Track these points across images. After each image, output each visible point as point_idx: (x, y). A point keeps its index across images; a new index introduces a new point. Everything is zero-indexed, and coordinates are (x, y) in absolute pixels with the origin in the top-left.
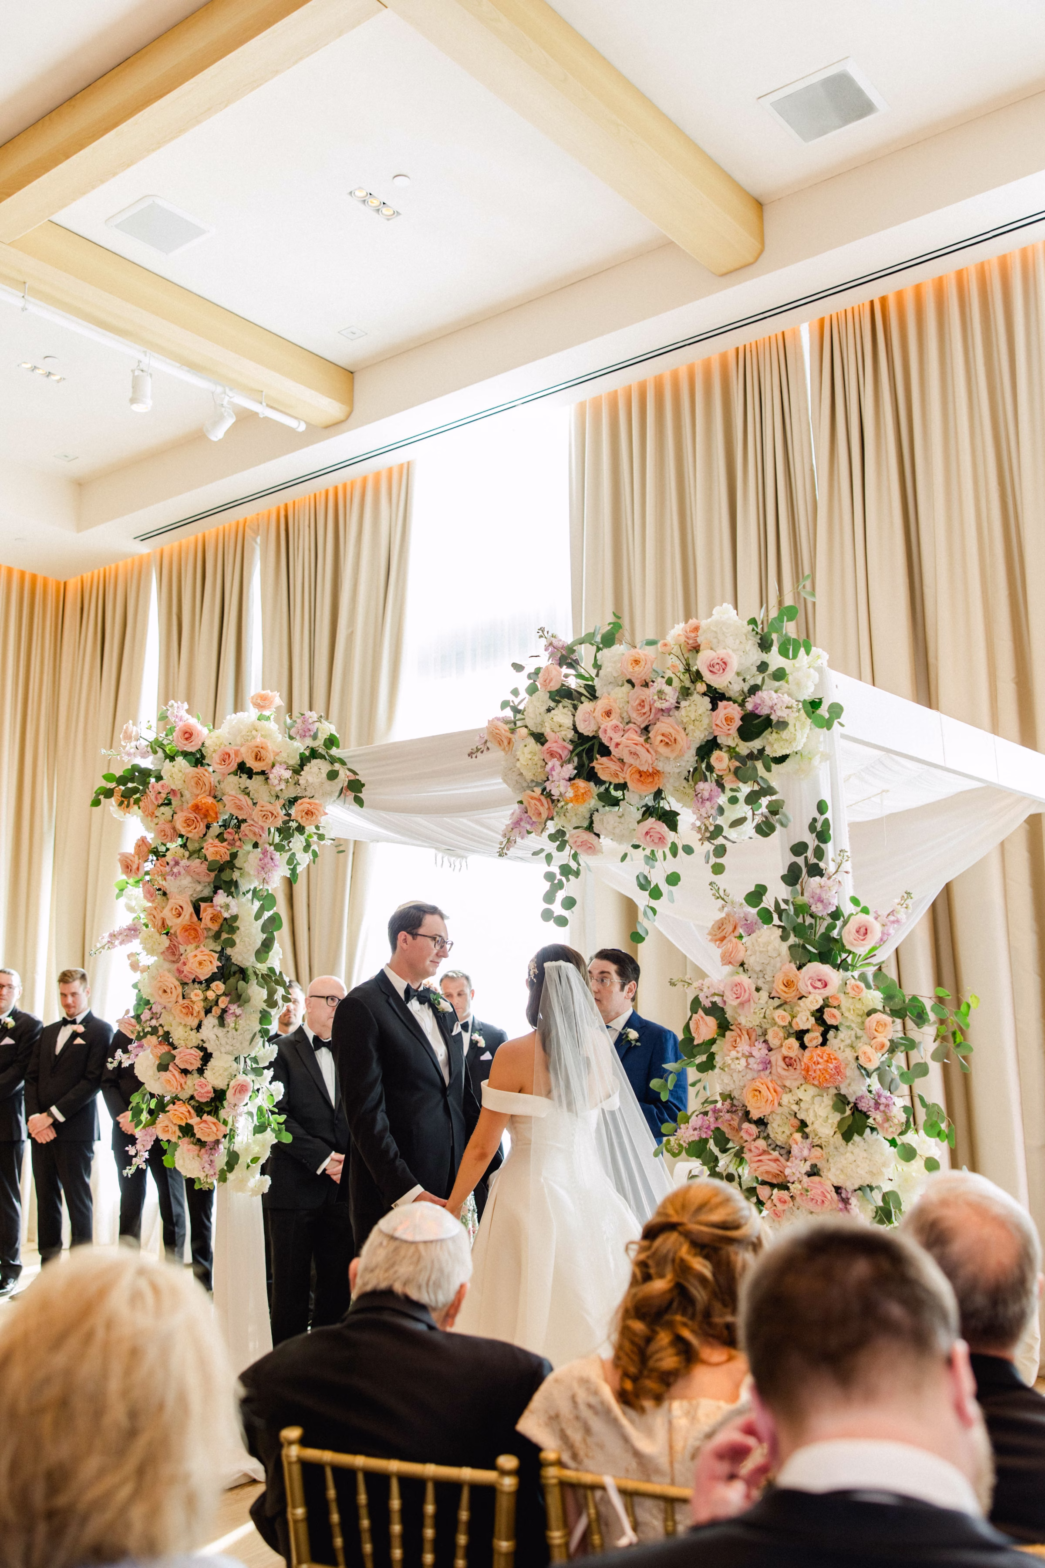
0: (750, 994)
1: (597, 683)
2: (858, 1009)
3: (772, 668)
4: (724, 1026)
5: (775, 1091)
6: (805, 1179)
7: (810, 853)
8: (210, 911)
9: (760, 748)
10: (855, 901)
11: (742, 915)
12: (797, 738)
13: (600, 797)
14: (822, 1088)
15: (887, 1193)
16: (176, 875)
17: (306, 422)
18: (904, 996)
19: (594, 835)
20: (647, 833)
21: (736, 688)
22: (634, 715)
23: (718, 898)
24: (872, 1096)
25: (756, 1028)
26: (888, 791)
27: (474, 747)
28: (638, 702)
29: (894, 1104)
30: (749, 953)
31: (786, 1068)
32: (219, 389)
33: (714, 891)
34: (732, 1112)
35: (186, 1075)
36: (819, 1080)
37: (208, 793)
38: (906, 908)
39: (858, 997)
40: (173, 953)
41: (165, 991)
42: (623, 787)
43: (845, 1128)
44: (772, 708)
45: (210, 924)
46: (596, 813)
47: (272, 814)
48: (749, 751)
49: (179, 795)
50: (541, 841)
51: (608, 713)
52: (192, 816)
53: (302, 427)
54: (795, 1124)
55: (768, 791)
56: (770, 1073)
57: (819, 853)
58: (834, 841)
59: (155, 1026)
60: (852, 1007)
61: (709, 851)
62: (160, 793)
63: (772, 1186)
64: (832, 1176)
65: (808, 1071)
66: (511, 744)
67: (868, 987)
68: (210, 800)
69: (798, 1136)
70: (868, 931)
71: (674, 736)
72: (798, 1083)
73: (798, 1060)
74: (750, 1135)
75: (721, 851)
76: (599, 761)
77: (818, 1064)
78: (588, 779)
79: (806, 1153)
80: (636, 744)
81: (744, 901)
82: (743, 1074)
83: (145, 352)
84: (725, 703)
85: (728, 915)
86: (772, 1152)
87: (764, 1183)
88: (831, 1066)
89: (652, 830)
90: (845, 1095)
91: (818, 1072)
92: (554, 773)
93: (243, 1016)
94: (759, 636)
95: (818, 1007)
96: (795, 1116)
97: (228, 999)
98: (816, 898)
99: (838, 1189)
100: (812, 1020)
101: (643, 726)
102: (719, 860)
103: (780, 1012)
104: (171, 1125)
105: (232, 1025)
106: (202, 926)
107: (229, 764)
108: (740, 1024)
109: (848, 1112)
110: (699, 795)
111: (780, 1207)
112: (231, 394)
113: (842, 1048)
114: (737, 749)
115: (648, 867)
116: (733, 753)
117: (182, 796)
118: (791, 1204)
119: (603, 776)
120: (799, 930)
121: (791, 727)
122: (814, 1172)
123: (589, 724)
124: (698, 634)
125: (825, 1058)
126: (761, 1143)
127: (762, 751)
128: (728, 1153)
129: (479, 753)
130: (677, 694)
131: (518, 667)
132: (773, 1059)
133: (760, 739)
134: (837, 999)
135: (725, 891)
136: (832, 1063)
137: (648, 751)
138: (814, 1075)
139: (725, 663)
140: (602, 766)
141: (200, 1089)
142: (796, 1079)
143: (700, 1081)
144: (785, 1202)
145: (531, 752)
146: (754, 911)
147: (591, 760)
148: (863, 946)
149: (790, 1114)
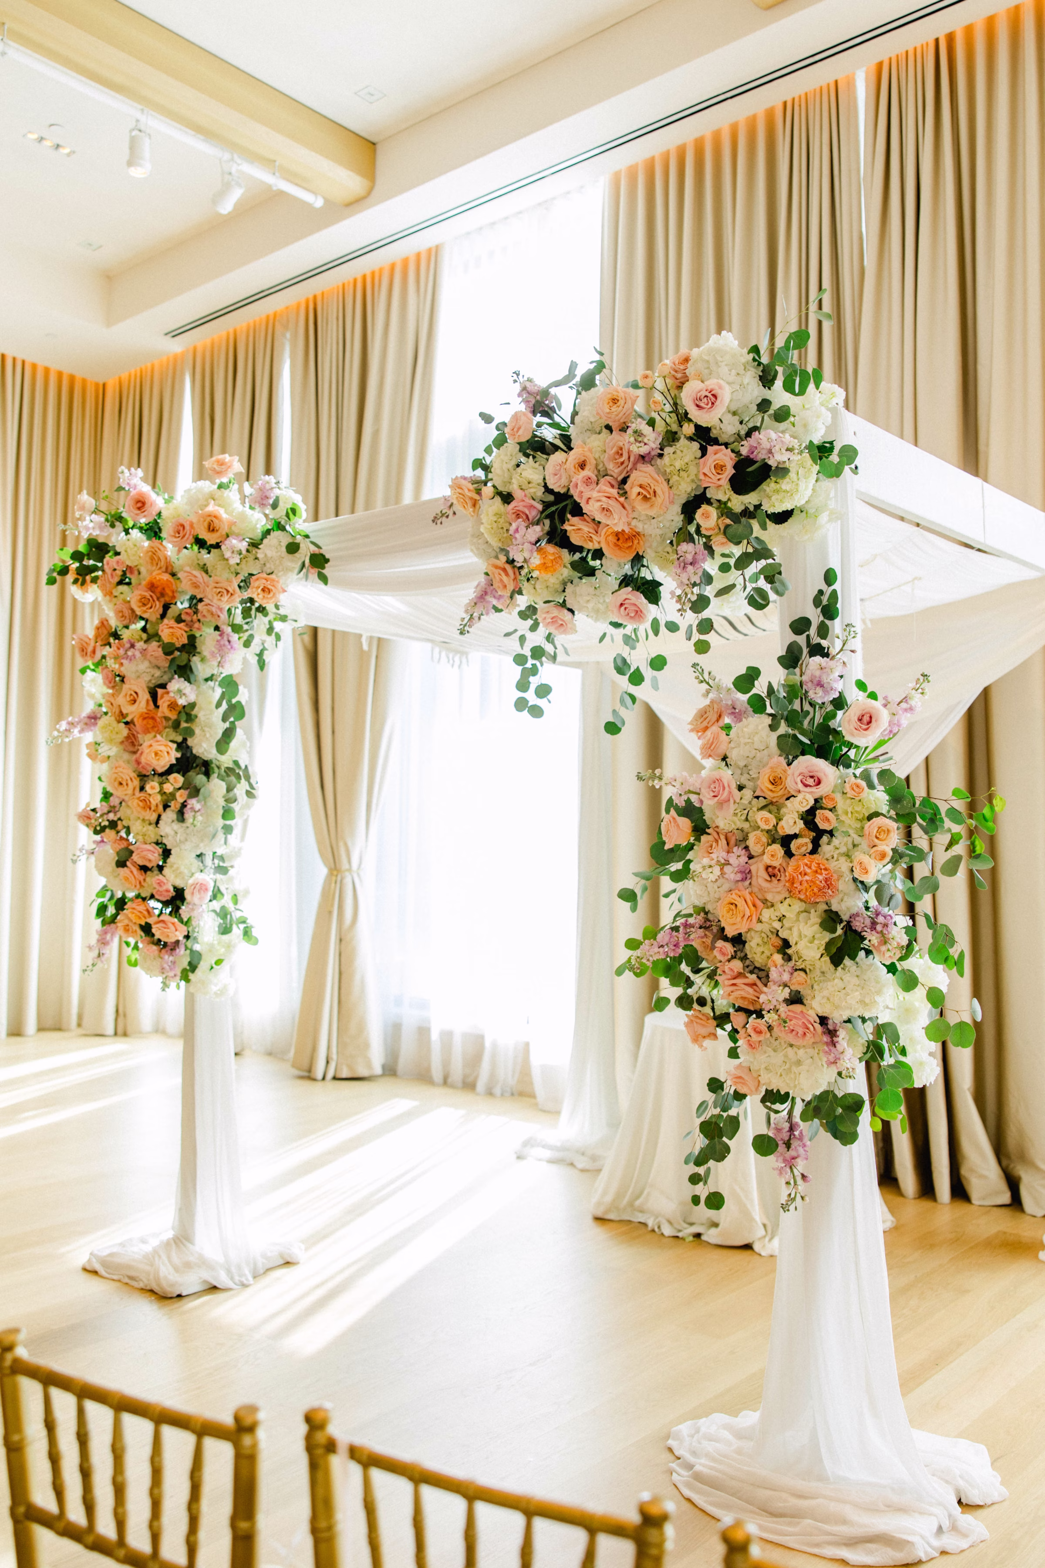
0: (730, 793)
1: (572, 432)
2: (857, 812)
3: (775, 406)
4: (700, 829)
5: (754, 906)
6: (783, 1008)
7: (813, 631)
8: (166, 698)
9: (758, 503)
10: (861, 685)
11: (730, 703)
12: (800, 489)
13: (574, 566)
14: (810, 903)
15: (883, 1025)
16: (131, 659)
17: (324, 198)
18: (913, 797)
19: (566, 611)
20: (622, 605)
21: (728, 428)
22: (610, 466)
23: (702, 682)
24: (869, 913)
25: (735, 831)
26: (920, 579)
27: (439, 512)
28: (615, 450)
29: (895, 924)
30: (732, 745)
31: (769, 879)
32: (227, 156)
33: (697, 674)
34: (706, 928)
35: (145, 872)
36: (805, 894)
37: (164, 569)
38: (922, 693)
39: (858, 799)
40: (131, 743)
41: (121, 784)
42: (598, 554)
43: (834, 950)
44: (770, 451)
45: (168, 713)
46: (569, 584)
47: (228, 591)
48: (743, 508)
49: (136, 572)
50: (510, 619)
51: (582, 466)
52: (147, 594)
53: (319, 203)
54: (776, 944)
55: (762, 552)
56: (750, 884)
57: (823, 631)
58: (842, 617)
59: (113, 821)
60: (850, 810)
61: (691, 626)
62: (115, 570)
63: (749, 1013)
64: (817, 1005)
65: (793, 883)
66: (477, 506)
67: (871, 786)
68: (166, 577)
69: (778, 958)
70: (873, 720)
71: (653, 487)
72: (781, 897)
73: (782, 870)
74: (724, 954)
75: (706, 626)
76: (571, 522)
77: (805, 874)
78: (562, 546)
79: (786, 977)
80: (609, 498)
81: (732, 686)
82: (719, 883)
83: (142, 110)
84: (716, 447)
85: (712, 702)
86: (748, 975)
87: (739, 1009)
88: (821, 877)
89: (627, 601)
90: (836, 913)
91: (805, 884)
92: (517, 535)
93: (203, 811)
94: (761, 368)
95: (808, 807)
96: (777, 935)
97: (187, 792)
98: (815, 682)
99: (823, 1020)
100: (801, 824)
101: (620, 478)
102: (703, 637)
103: (765, 814)
104: (130, 924)
105: (191, 820)
106: (160, 714)
107: (184, 536)
108: (717, 827)
109: (839, 931)
110: (681, 559)
111: (755, 1037)
112: (239, 161)
113: (835, 856)
114: (729, 504)
115: (627, 648)
116: (724, 509)
117: (139, 573)
118: (768, 1034)
119: (575, 540)
120: (793, 719)
121: (792, 475)
122: (796, 999)
123: (560, 479)
124: (689, 365)
125: (813, 868)
126: (737, 965)
127: (758, 507)
128: (701, 974)
129: (444, 519)
130: (660, 439)
131: (487, 418)
132: (753, 868)
133: (757, 491)
134: (833, 799)
135: (710, 673)
136: (821, 874)
137: (624, 507)
138: (799, 887)
139: (715, 396)
140: (575, 529)
141: (158, 887)
142: (779, 892)
143: (674, 891)
144: (760, 1032)
145: (496, 514)
146: (744, 698)
147: (563, 522)
148: (865, 736)
149: (771, 932)
